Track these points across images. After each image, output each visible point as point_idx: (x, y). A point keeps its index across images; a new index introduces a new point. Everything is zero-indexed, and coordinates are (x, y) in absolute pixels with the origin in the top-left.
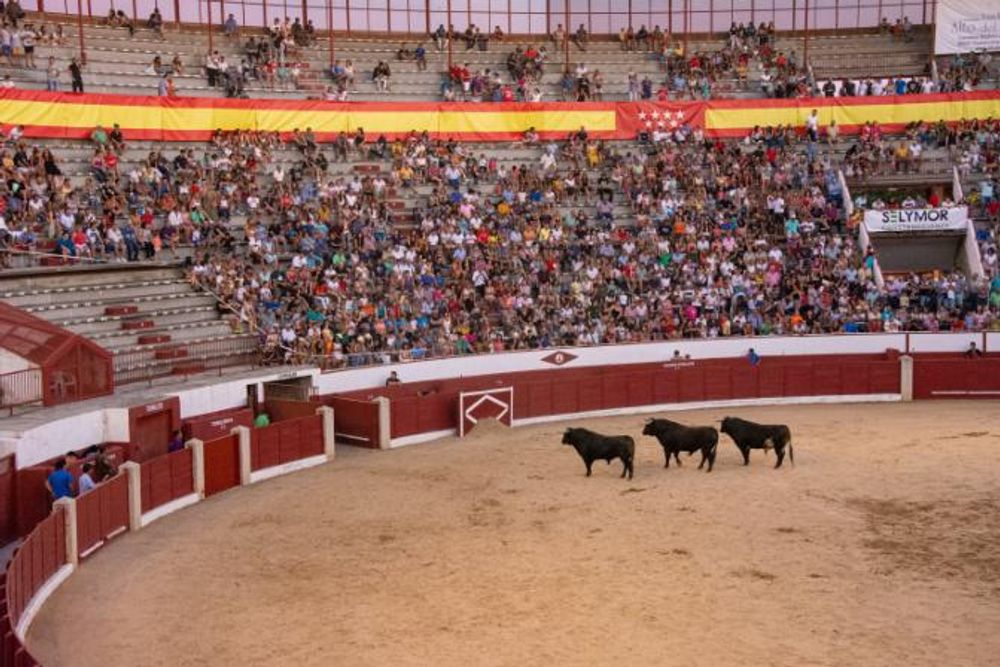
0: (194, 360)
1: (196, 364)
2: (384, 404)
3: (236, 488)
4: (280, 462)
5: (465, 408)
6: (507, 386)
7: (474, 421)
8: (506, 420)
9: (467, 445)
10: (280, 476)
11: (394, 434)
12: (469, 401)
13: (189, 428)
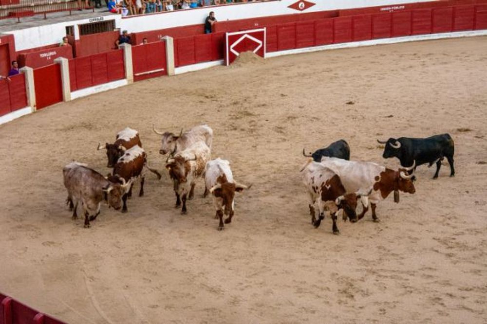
0: (24, 7)
1: (27, 9)
2: (170, 41)
3: (60, 103)
4: (93, 84)
5: (230, 45)
6: (263, 28)
7: (237, 54)
8: (261, 53)
9: (231, 70)
10: (92, 95)
11: (178, 64)
12: (233, 39)
13: (22, 59)
